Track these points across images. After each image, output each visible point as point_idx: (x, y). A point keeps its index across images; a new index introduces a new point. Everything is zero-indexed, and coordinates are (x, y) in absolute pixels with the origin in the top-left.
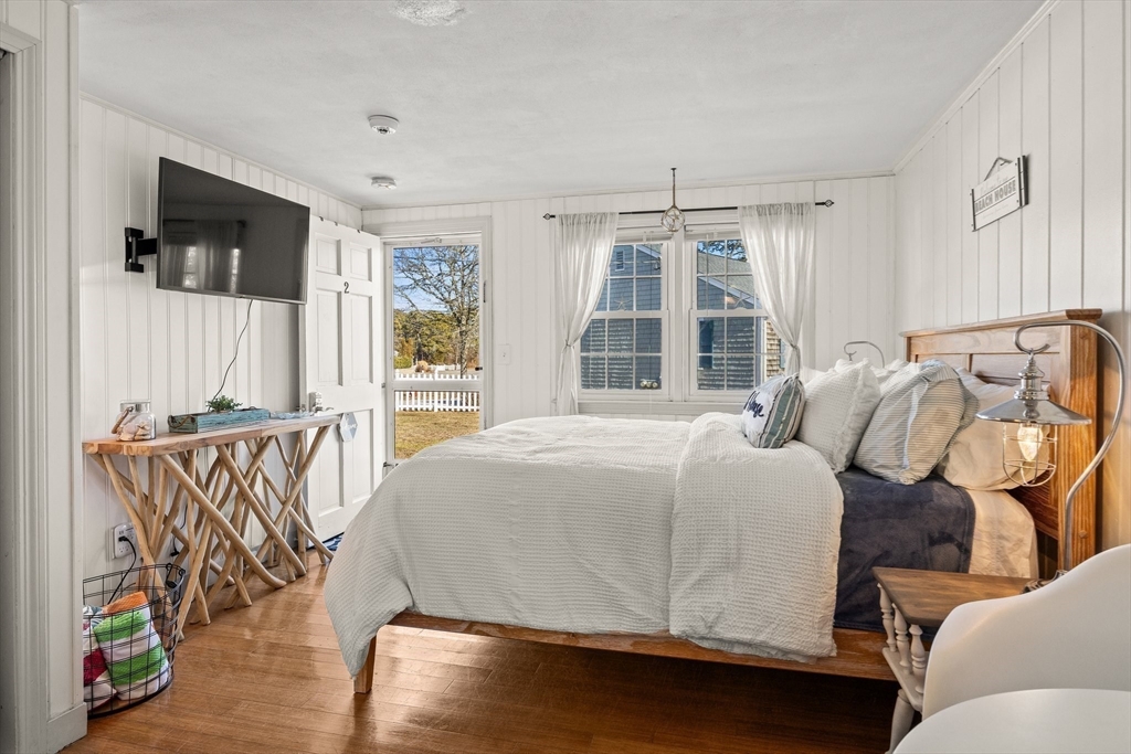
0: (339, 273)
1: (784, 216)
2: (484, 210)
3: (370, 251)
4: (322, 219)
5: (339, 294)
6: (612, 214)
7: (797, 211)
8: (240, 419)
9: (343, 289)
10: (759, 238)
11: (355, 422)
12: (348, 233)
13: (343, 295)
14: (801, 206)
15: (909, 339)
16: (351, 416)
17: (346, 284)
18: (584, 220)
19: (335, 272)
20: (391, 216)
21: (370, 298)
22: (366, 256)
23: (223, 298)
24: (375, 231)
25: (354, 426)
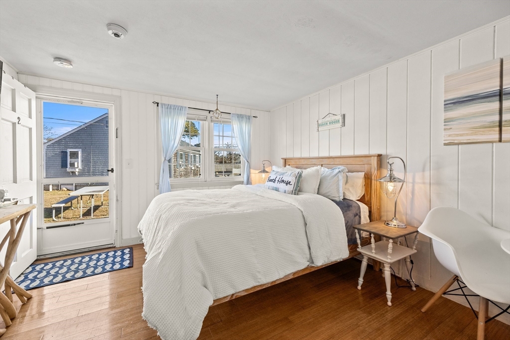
0: (14, 110)
1: (244, 119)
2: (116, 93)
3: (30, 101)
4: (4, 72)
5: (14, 124)
6: (185, 107)
7: (249, 118)
9: (17, 121)
10: (238, 125)
12: (19, 86)
13: (17, 125)
14: (249, 116)
15: (285, 160)
17: (19, 119)
18: (172, 108)
19: (11, 109)
20: (45, 82)
21: (30, 129)
22: (27, 103)
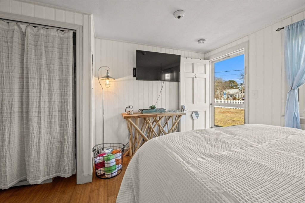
3: (205, 65)
4: (187, 58)
5: (193, 78)
8: (156, 111)
9: (194, 76)
11: (198, 114)
12: (196, 61)
13: (194, 78)
16: (197, 113)
17: (196, 75)
19: (192, 72)
20: (212, 53)
21: (205, 79)
22: (203, 67)
23: (158, 81)
24: (207, 59)
25: (197, 115)
